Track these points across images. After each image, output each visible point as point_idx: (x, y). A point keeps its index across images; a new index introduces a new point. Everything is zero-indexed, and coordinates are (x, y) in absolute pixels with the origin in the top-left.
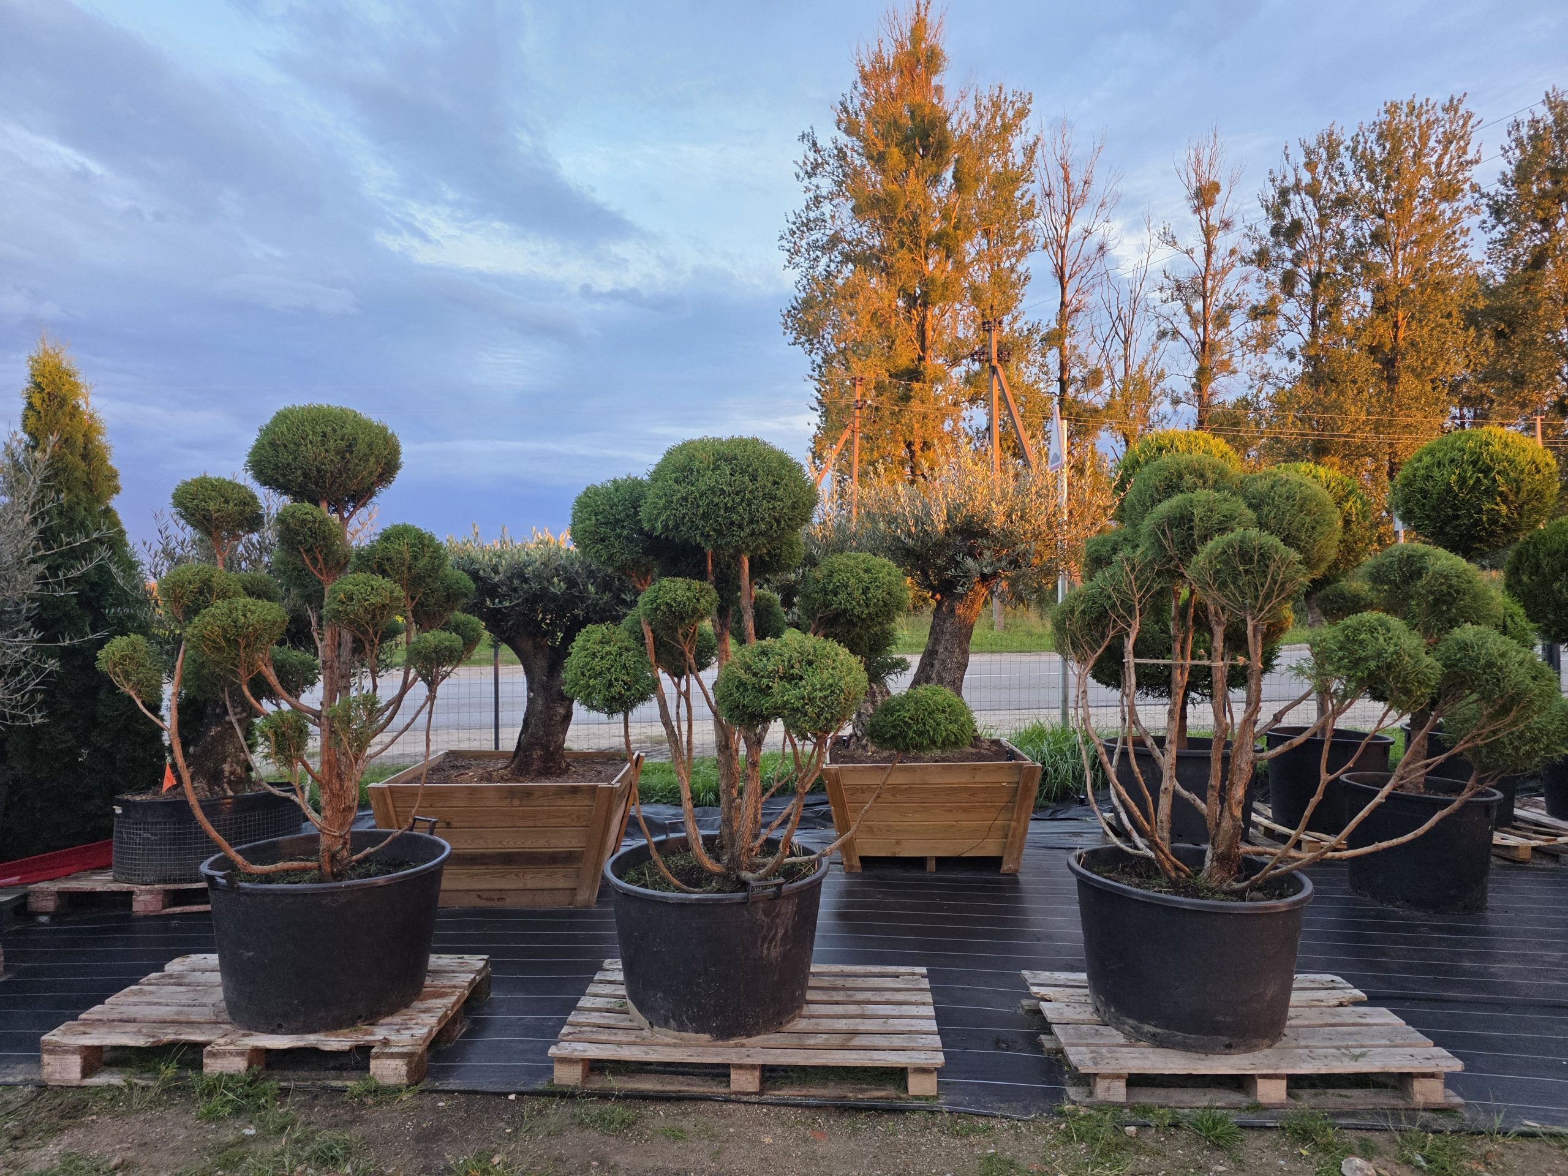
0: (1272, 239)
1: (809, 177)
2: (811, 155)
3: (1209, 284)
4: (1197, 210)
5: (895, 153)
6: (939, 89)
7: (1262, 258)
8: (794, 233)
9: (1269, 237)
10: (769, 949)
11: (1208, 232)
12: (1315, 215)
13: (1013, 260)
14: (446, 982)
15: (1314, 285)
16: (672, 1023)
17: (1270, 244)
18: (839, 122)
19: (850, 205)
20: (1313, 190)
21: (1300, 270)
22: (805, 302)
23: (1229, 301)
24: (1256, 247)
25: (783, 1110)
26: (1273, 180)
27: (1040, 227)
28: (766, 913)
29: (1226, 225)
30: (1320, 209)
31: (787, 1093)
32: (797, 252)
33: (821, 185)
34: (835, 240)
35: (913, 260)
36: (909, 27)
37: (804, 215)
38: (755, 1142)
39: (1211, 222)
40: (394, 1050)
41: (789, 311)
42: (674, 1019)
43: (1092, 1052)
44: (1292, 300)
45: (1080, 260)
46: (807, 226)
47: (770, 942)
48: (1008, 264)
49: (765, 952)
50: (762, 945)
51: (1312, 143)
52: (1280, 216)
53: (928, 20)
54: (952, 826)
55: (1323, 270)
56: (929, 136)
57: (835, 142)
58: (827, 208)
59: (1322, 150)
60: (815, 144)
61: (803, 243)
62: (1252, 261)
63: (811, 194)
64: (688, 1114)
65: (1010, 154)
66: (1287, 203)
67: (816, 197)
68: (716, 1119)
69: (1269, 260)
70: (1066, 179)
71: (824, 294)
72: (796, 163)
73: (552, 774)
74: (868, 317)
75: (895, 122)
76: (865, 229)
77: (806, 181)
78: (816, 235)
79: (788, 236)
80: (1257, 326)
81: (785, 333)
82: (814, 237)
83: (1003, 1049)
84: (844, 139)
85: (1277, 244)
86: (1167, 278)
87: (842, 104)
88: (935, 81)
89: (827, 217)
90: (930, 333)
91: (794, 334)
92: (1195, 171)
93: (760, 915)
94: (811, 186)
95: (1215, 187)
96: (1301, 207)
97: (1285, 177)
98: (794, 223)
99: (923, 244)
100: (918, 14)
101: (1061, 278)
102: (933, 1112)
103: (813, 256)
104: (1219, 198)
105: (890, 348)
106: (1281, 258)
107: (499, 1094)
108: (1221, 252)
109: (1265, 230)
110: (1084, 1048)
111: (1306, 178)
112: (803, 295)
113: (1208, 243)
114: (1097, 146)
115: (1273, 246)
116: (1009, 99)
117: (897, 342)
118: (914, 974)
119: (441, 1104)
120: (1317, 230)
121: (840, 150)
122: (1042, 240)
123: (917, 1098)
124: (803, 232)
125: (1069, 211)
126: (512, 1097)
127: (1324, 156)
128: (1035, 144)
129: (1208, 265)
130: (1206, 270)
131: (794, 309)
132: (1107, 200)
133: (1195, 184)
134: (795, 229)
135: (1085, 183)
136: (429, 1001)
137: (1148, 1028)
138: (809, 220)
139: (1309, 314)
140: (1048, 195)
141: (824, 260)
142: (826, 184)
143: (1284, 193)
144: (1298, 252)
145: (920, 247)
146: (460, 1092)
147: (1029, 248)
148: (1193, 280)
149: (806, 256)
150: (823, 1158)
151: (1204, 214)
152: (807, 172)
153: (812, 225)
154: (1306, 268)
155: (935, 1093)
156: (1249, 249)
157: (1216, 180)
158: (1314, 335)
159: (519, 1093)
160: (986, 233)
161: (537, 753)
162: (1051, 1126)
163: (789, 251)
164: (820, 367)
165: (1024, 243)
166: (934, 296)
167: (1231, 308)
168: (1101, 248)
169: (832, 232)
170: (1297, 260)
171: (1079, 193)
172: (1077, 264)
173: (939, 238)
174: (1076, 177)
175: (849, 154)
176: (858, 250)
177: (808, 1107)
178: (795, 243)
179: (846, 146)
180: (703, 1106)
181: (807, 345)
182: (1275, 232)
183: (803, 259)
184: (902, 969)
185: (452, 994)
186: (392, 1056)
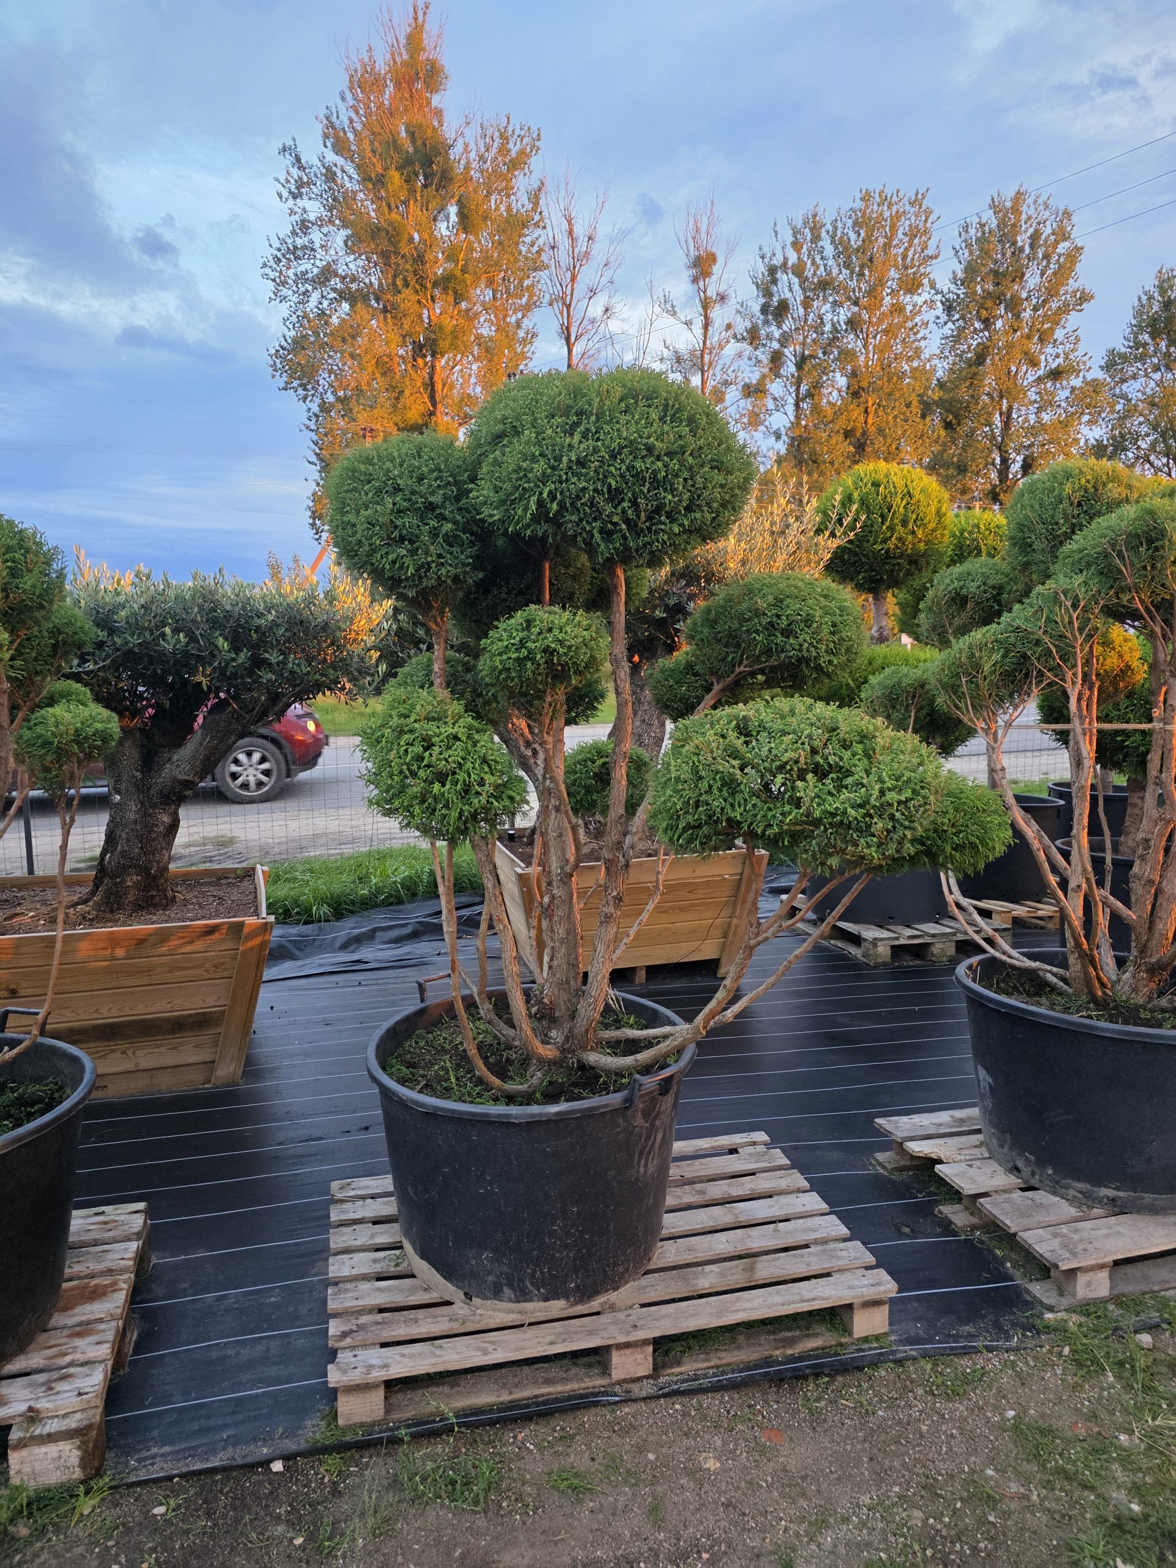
0: (762, 317)
1: (295, 197)
2: (295, 172)
3: (707, 358)
4: (695, 280)
5: (395, 178)
6: (439, 113)
7: (753, 336)
8: (280, 260)
9: (759, 314)
10: (646, 1166)
11: (706, 305)
12: (800, 297)
13: (520, 315)
14: (95, 1266)
15: (799, 366)
16: (507, 1292)
17: (760, 322)
18: (326, 136)
19: (344, 233)
20: (798, 271)
21: (786, 350)
22: (295, 341)
23: (725, 376)
24: (749, 325)
25: (706, 1400)
26: (763, 257)
27: (545, 282)
28: (646, 1115)
29: (722, 298)
30: (804, 290)
31: (691, 1366)
32: (284, 283)
33: (308, 209)
34: (327, 273)
35: (419, 302)
36: (403, 34)
37: (290, 241)
38: (697, 1473)
39: (709, 293)
40: (52, 1426)
41: (277, 351)
42: (510, 1285)
43: (1055, 1235)
44: (778, 380)
45: (585, 322)
46: (295, 253)
47: (649, 1153)
48: (513, 319)
49: (642, 1170)
50: (639, 1162)
51: (799, 223)
52: (768, 294)
53: (427, 27)
54: (668, 929)
55: (807, 353)
56: (432, 163)
57: (322, 159)
58: (316, 236)
59: (807, 231)
60: (298, 159)
61: (291, 273)
62: (744, 339)
63: (297, 218)
64: (572, 1437)
65: (512, 197)
66: (775, 281)
67: (303, 221)
68: (616, 1439)
69: (759, 338)
70: (571, 233)
71: (316, 334)
72: (277, 180)
73: (155, 906)
74: (373, 362)
75: (395, 142)
76: (360, 263)
77: (291, 202)
78: (305, 265)
79: (272, 263)
80: (747, 404)
81: (273, 376)
82: (302, 268)
83: (907, 1236)
84: (331, 157)
85: (766, 322)
86: (667, 348)
87: (327, 118)
88: (436, 100)
89: (317, 245)
90: (439, 387)
91: (285, 378)
92: (694, 238)
93: (639, 1121)
94: (296, 209)
95: (712, 258)
96: (788, 288)
97: (774, 255)
98: (279, 250)
99: (429, 285)
100: (416, 19)
101: (568, 339)
102: (899, 1362)
103: (302, 289)
104: (716, 269)
105: (397, 399)
106: (769, 337)
107: (251, 1467)
108: (716, 325)
109: (756, 308)
110: (1041, 1231)
111: (793, 258)
112: (293, 333)
113: (706, 317)
114: (600, 200)
115: (764, 325)
116: (517, 132)
117: (407, 393)
118: (754, 1143)
119: (159, 1510)
120: (801, 311)
121: (329, 169)
122: (547, 296)
123: (866, 1339)
124: (289, 260)
125: (574, 267)
126: (277, 1466)
127: (809, 237)
128: (540, 190)
129: (705, 338)
130: (704, 343)
131: (283, 349)
132: (611, 259)
133: (693, 253)
134: (279, 255)
135: (589, 238)
136: (78, 1310)
137: (1104, 1192)
138: (295, 248)
139: (794, 395)
140: (553, 248)
141: (315, 296)
142: (314, 209)
143: (772, 270)
144: (785, 332)
145: (425, 288)
146: (182, 1476)
147: (535, 303)
148: (692, 353)
149: (294, 288)
150: (804, 1478)
151: (701, 284)
152: (290, 192)
153: (299, 253)
154: (792, 349)
155: (886, 1329)
156: (741, 326)
157: (714, 250)
158: (797, 417)
159: (286, 1458)
160: (490, 283)
161: (132, 879)
162: (1050, 1352)
163: (274, 280)
164: (317, 416)
165: (531, 297)
166: (443, 344)
167: (727, 383)
168: (607, 310)
169: (324, 263)
170: (784, 340)
171: (584, 249)
172: (582, 326)
173: (446, 283)
174: (579, 230)
175: (339, 174)
176: (354, 286)
177: (734, 1386)
178: (281, 272)
179: (336, 165)
180: (587, 1417)
181: (300, 391)
182: (764, 310)
183: (290, 293)
184: (737, 1139)
185: (113, 1288)
186: (50, 1438)
